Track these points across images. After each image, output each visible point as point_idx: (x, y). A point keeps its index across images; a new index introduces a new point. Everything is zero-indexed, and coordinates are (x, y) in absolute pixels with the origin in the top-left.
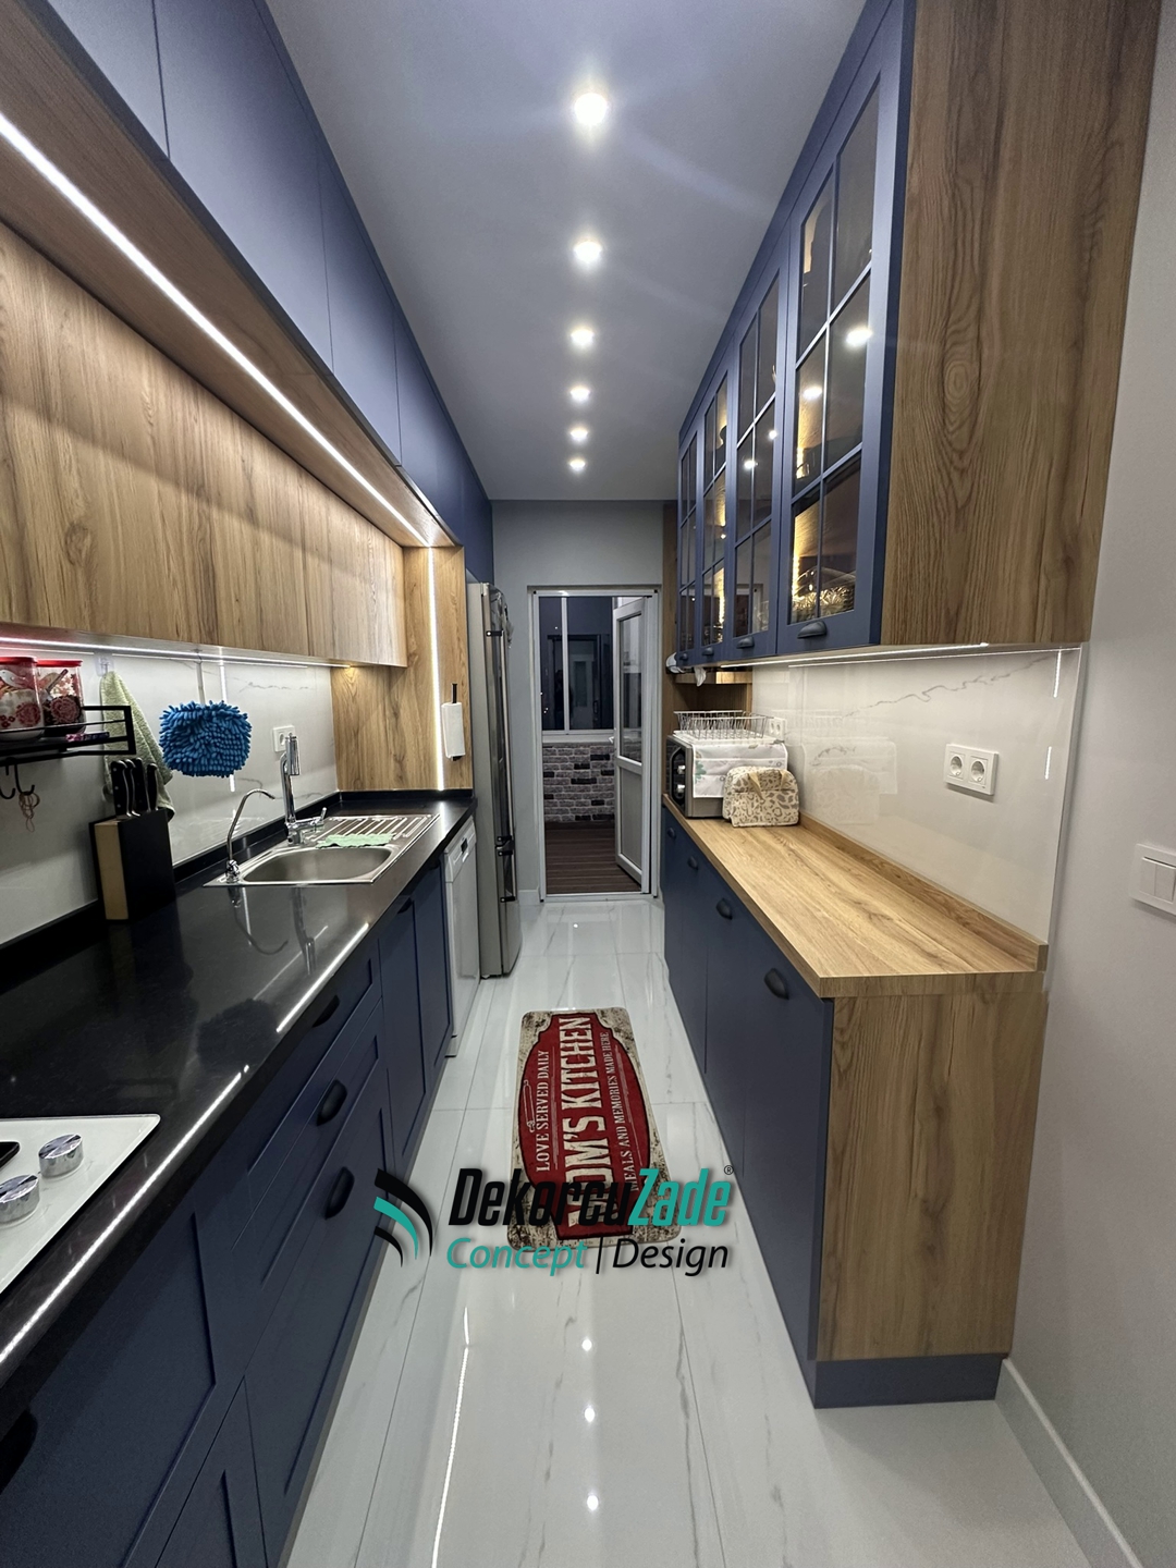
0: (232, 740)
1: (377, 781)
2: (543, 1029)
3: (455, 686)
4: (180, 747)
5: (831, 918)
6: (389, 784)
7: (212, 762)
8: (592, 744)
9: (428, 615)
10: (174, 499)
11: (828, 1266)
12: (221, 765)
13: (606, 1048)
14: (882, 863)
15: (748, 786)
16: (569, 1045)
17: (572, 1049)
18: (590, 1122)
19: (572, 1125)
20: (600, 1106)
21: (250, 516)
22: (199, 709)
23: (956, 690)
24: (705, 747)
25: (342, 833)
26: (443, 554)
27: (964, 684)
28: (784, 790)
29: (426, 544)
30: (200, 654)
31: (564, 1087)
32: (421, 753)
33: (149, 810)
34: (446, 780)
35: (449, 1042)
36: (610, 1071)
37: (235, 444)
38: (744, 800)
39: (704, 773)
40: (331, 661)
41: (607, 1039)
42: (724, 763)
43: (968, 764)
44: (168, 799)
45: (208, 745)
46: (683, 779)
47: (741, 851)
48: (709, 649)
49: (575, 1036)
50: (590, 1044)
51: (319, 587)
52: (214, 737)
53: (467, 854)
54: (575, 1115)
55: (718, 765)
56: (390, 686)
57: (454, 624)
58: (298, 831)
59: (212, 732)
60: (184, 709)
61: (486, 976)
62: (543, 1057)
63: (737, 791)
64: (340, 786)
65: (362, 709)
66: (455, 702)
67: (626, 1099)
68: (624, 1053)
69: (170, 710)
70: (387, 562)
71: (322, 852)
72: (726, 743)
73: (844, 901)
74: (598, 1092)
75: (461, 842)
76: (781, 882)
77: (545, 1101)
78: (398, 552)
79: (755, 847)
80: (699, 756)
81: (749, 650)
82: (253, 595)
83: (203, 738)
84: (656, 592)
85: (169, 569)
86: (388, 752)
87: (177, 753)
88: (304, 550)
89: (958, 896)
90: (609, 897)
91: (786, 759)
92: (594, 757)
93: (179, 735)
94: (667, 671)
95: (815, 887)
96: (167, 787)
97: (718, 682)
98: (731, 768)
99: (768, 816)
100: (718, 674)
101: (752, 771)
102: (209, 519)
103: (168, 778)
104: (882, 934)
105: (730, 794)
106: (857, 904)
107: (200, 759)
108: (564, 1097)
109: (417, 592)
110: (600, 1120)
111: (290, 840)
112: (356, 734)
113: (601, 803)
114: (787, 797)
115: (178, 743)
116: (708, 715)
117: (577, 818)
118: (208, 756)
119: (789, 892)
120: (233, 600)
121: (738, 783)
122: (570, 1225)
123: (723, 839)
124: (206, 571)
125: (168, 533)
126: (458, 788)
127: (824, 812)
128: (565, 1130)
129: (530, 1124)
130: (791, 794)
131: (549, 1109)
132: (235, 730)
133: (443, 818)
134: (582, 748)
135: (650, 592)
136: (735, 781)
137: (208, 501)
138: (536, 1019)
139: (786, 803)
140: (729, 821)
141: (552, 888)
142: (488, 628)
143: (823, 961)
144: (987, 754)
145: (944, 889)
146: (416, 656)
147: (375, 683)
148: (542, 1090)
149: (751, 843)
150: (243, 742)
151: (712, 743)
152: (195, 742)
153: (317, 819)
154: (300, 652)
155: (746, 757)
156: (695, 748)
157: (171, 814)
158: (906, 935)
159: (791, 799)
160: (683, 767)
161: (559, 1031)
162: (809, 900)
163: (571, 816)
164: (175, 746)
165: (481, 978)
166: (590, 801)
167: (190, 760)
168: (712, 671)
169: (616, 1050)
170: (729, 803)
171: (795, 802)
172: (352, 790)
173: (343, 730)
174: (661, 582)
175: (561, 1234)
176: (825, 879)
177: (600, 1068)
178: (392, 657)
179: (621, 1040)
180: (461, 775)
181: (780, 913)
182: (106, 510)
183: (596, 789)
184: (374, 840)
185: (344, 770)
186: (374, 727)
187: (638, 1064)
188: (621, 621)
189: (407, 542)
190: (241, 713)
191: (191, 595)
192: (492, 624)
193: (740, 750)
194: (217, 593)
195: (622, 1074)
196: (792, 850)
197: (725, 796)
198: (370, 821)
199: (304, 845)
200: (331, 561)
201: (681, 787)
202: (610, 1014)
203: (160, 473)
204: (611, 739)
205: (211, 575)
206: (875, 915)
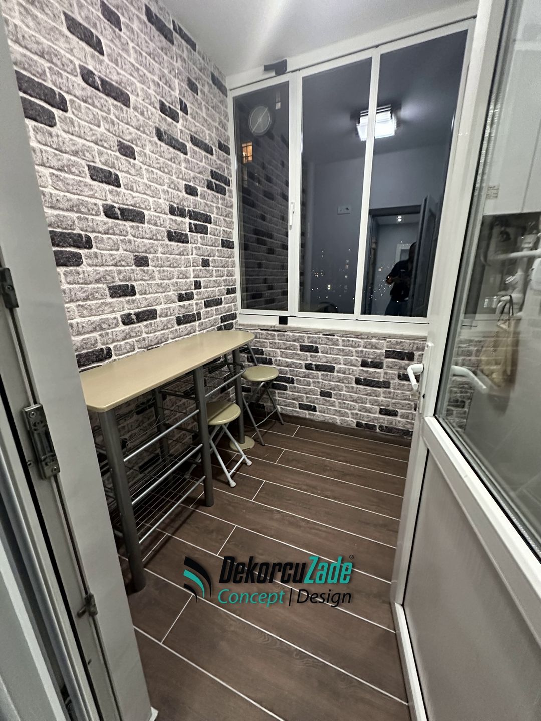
8: (390, 337)
92: (389, 355)
113: (394, 413)
117: (359, 425)
134: (374, 341)
163: (351, 421)
166: (377, 408)
183: (388, 395)
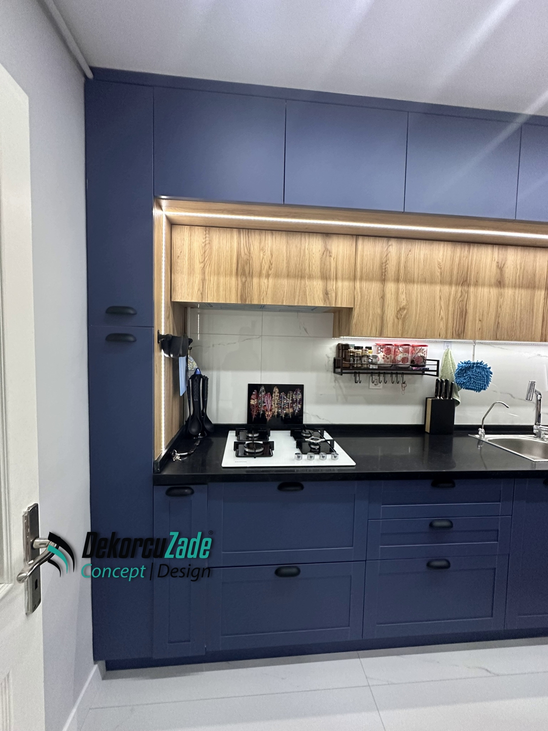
4: (460, 377)
10: (448, 290)
12: (476, 387)
21: (499, 283)
22: (470, 363)
33: (447, 398)
44: (458, 396)
45: (470, 378)
52: (473, 375)
60: (465, 363)
69: (461, 363)
83: (469, 375)
85: (440, 315)
87: (459, 379)
93: (461, 372)
96: (459, 392)
102: (468, 292)
103: (458, 389)
107: (467, 383)
111: (533, 435)
115: (460, 375)
118: (470, 382)
120: (477, 321)
124: (462, 312)
125: (442, 303)
132: (484, 373)
137: (469, 285)
152: (466, 376)
157: (459, 403)
164: (459, 377)
182: (414, 301)
190: (488, 367)
191: (450, 322)
194: (467, 319)
199: (543, 439)
203: (442, 283)
205: (464, 313)
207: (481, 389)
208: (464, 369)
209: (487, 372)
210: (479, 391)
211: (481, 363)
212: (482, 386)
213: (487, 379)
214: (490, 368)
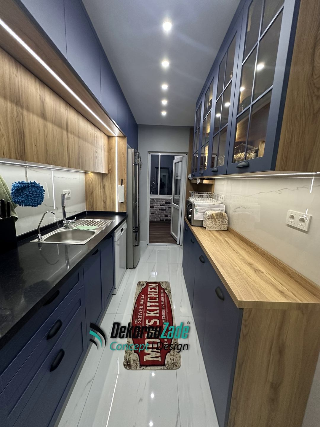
0: (36, 194)
1: (98, 208)
2: (143, 287)
3: (122, 180)
4: (18, 196)
5: (241, 271)
6: (101, 209)
7: (29, 202)
8: (166, 199)
9: (115, 158)
10: (3, 104)
11: (233, 403)
12: (33, 203)
13: (162, 295)
14: (258, 248)
15: (212, 217)
16: (151, 293)
17: (151, 295)
18: (155, 321)
19: (149, 322)
20: (158, 316)
21: (43, 115)
22: (25, 183)
23: (294, 190)
24: (199, 204)
25: (82, 225)
26: (120, 139)
27: (297, 188)
28: (223, 219)
29: (115, 136)
30: (26, 164)
31: (148, 308)
32: (111, 200)
34: (118, 209)
35: (114, 290)
36: (163, 303)
37: (36, 89)
38: (210, 221)
39: (198, 212)
40: (85, 171)
41: (163, 292)
42: (204, 209)
43: (297, 218)
44: (15, 213)
45: (28, 196)
46: (191, 213)
47: (209, 239)
48: (202, 172)
49: (153, 290)
50: (157, 293)
51: (73, 146)
52: (30, 193)
53: (123, 232)
54: (150, 318)
55: (202, 209)
56: (103, 179)
57: (123, 161)
58: (67, 224)
59: (29, 191)
60: (20, 183)
61: (128, 268)
62: (142, 297)
63: (208, 218)
64: (87, 209)
65: (94, 186)
66: (122, 185)
67: (167, 314)
68: (168, 297)
69: (15, 183)
70: (102, 140)
71: (74, 232)
72: (205, 203)
73: (245, 263)
74: (158, 311)
75: (121, 229)
76: (222, 253)
77: (141, 313)
78: (106, 138)
79: (213, 238)
80: (196, 206)
81: (216, 172)
82: (43, 145)
83: (26, 193)
84: (186, 155)
86: (101, 200)
87: (16, 198)
88: (67, 131)
89: (288, 266)
90: (167, 245)
91: (224, 209)
92: (166, 203)
93: (17, 192)
94: (188, 179)
95: (234, 256)
96: (15, 210)
97: (204, 183)
98: (207, 211)
99: (218, 227)
100: (204, 180)
101: (214, 212)
102: (22, 114)
103: (15, 207)
104: (261, 280)
105: (206, 219)
106: (250, 264)
107: (25, 200)
108: (147, 312)
109: (112, 150)
110: (158, 321)
111: (64, 227)
112: (92, 194)
113: (167, 216)
114: (224, 221)
115: (16, 195)
116: (200, 193)
117: (160, 220)
118: (28, 200)
119: (225, 258)
120: (34, 146)
121: (209, 216)
122: (144, 361)
123: (203, 234)
124: (20, 133)
126: (122, 211)
127: (236, 227)
128: (146, 324)
129: (136, 320)
130: (225, 220)
131: (142, 316)
132: (38, 191)
133: (117, 220)
134: (162, 200)
135: (185, 155)
136: (207, 215)
137: (22, 107)
138: (142, 283)
139: (224, 223)
140: (205, 228)
141: (152, 241)
142: (133, 163)
143: (239, 291)
144: (306, 216)
145: (284, 263)
146: (111, 170)
147: (98, 178)
148: (141, 309)
149: (212, 236)
150: (41, 195)
151: (201, 202)
152: (23, 195)
153: (73, 220)
154: (65, 166)
155: (212, 208)
156: (195, 203)
157: (16, 219)
158: (269, 280)
159: (225, 222)
160: (191, 210)
161: (148, 288)
162: (232, 261)
163: (158, 219)
164: (16, 196)
165: (127, 268)
166: (164, 215)
167: (21, 201)
168: (202, 179)
169: (165, 296)
170: (205, 222)
171: (226, 223)
172: (90, 210)
173: (88, 192)
174: (188, 152)
175: (141, 364)
176: (237, 252)
177: (160, 302)
178: (103, 170)
179: (167, 292)
180: (123, 208)
181: (222, 267)
183: (166, 212)
184: (91, 228)
185: (88, 204)
186: (97, 192)
187: (172, 301)
188: (176, 163)
189: (109, 135)
190: (41, 186)
191: (11, 141)
192: (135, 162)
193: (210, 205)
194: (25, 142)
195: (166, 305)
196: (225, 240)
197: (204, 220)
198: (93, 221)
199: (69, 228)
200: (79, 137)
201: (190, 216)
202: (164, 283)
204: (171, 198)
205: (22, 135)
206: (257, 270)
207: (39, 204)
208: (20, 189)
209: (41, 190)
210: (36, 206)
211: (34, 183)
212: (39, 202)
213: (42, 196)
214: (42, 187)
